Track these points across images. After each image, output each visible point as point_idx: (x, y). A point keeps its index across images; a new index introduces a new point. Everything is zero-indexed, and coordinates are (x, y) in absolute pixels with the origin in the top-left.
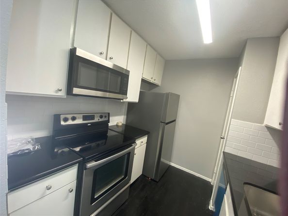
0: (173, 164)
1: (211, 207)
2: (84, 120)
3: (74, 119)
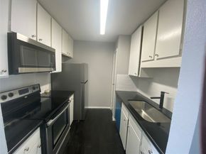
0: (89, 107)
1: (114, 119)
2: (20, 94)
3: (11, 95)
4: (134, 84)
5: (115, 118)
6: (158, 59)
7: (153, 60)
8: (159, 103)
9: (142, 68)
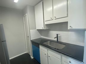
4: (39, 34)
5: (33, 56)
6: (55, 19)
7: (53, 20)
8: (56, 40)
9: (45, 25)
